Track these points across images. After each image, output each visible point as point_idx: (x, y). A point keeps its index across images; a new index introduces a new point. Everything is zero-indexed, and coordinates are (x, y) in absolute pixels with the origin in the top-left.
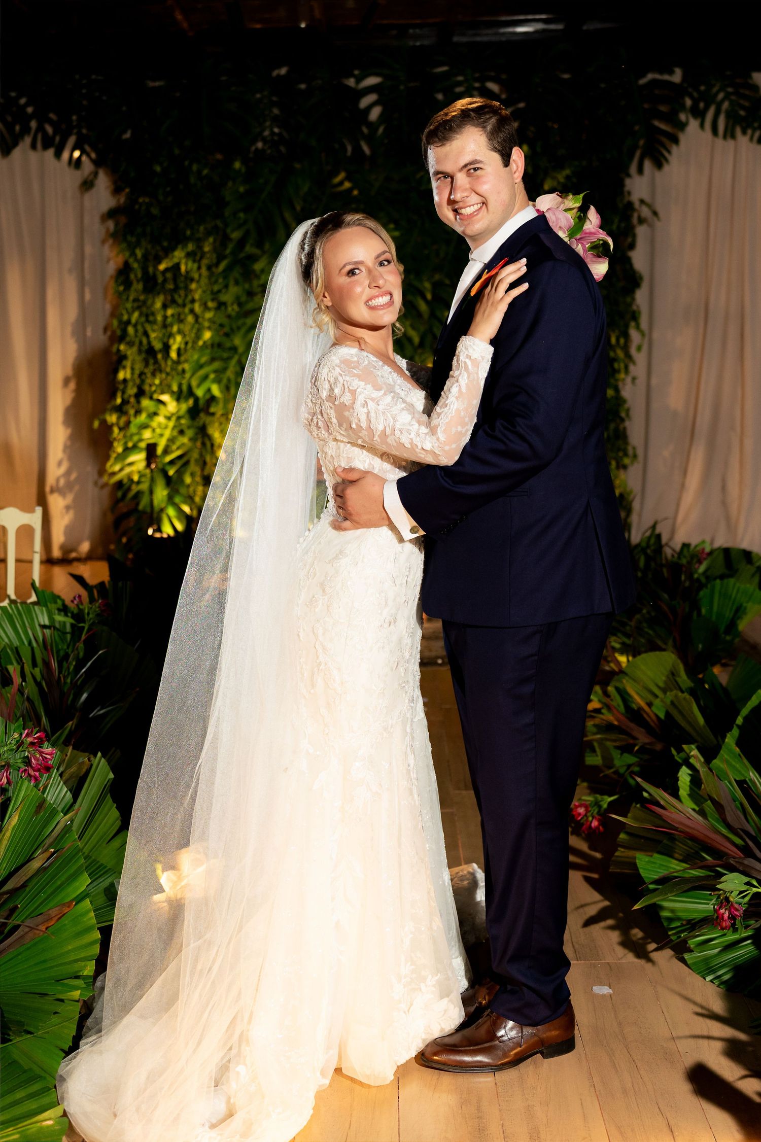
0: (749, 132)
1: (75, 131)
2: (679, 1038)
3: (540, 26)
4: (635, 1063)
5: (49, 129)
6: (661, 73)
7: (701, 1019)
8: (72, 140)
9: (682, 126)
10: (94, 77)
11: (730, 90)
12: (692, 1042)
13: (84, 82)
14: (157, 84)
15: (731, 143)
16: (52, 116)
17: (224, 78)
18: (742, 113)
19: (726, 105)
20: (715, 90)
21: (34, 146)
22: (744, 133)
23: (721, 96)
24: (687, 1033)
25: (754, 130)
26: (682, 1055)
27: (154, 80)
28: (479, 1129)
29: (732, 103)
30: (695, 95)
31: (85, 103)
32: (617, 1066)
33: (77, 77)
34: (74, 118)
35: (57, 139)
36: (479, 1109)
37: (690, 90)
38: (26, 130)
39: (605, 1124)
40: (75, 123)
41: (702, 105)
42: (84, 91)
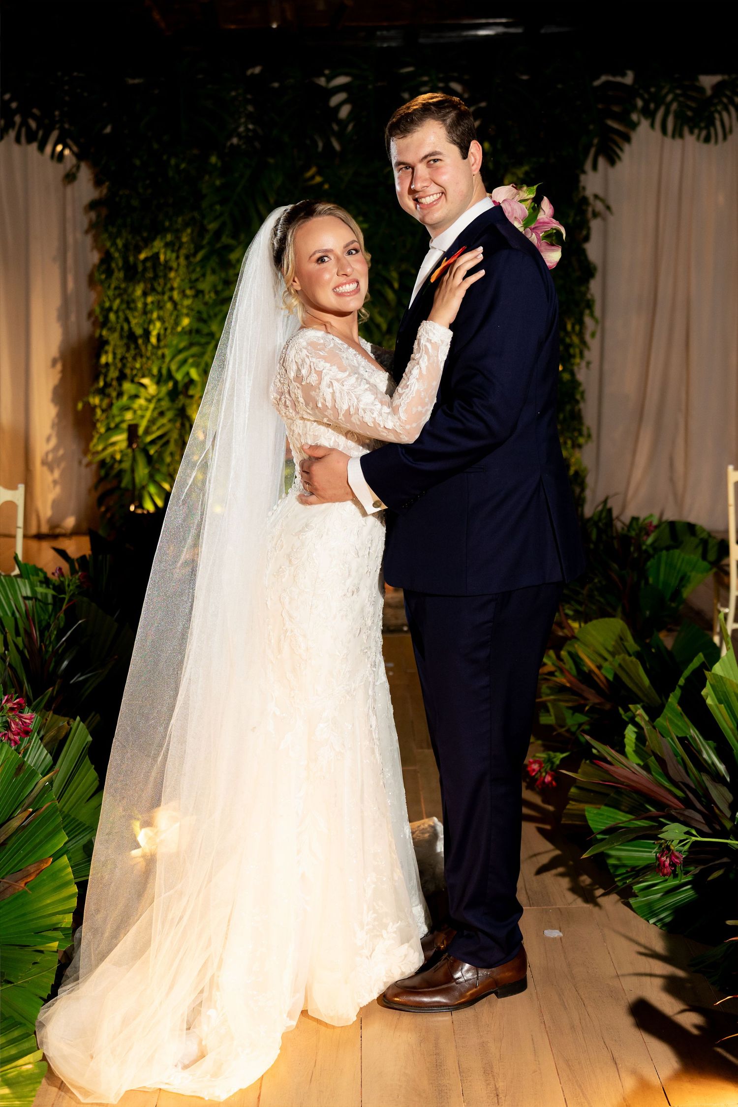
0: (696, 131)
1: (58, 126)
2: (623, 975)
3: (501, 30)
4: (583, 1001)
5: (33, 124)
6: (614, 75)
7: (644, 958)
8: (55, 134)
9: (634, 126)
10: (75, 74)
11: (678, 92)
12: (635, 979)
13: (66, 78)
14: (136, 81)
15: (678, 142)
16: (36, 111)
17: (200, 76)
18: (690, 113)
19: (674, 106)
20: (664, 91)
21: (18, 140)
22: (691, 132)
23: (670, 97)
24: (631, 971)
25: (701, 129)
26: (626, 992)
27: (134, 78)
28: (437, 1065)
29: (680, 104)
30: (646, 96)
31: (67, 98)
32: (566, 1004)
33: (59, 74)
34: (57, 113)
35: (41, 133)
36: (436, 1046)
37: (641, 91)
38: (10, 124)
39: (554, 1058)
40: (57, 119)
41: (652, 106)
42: (66, 88)
